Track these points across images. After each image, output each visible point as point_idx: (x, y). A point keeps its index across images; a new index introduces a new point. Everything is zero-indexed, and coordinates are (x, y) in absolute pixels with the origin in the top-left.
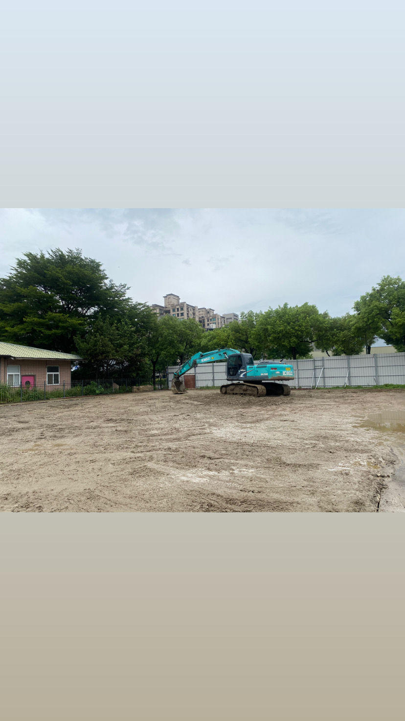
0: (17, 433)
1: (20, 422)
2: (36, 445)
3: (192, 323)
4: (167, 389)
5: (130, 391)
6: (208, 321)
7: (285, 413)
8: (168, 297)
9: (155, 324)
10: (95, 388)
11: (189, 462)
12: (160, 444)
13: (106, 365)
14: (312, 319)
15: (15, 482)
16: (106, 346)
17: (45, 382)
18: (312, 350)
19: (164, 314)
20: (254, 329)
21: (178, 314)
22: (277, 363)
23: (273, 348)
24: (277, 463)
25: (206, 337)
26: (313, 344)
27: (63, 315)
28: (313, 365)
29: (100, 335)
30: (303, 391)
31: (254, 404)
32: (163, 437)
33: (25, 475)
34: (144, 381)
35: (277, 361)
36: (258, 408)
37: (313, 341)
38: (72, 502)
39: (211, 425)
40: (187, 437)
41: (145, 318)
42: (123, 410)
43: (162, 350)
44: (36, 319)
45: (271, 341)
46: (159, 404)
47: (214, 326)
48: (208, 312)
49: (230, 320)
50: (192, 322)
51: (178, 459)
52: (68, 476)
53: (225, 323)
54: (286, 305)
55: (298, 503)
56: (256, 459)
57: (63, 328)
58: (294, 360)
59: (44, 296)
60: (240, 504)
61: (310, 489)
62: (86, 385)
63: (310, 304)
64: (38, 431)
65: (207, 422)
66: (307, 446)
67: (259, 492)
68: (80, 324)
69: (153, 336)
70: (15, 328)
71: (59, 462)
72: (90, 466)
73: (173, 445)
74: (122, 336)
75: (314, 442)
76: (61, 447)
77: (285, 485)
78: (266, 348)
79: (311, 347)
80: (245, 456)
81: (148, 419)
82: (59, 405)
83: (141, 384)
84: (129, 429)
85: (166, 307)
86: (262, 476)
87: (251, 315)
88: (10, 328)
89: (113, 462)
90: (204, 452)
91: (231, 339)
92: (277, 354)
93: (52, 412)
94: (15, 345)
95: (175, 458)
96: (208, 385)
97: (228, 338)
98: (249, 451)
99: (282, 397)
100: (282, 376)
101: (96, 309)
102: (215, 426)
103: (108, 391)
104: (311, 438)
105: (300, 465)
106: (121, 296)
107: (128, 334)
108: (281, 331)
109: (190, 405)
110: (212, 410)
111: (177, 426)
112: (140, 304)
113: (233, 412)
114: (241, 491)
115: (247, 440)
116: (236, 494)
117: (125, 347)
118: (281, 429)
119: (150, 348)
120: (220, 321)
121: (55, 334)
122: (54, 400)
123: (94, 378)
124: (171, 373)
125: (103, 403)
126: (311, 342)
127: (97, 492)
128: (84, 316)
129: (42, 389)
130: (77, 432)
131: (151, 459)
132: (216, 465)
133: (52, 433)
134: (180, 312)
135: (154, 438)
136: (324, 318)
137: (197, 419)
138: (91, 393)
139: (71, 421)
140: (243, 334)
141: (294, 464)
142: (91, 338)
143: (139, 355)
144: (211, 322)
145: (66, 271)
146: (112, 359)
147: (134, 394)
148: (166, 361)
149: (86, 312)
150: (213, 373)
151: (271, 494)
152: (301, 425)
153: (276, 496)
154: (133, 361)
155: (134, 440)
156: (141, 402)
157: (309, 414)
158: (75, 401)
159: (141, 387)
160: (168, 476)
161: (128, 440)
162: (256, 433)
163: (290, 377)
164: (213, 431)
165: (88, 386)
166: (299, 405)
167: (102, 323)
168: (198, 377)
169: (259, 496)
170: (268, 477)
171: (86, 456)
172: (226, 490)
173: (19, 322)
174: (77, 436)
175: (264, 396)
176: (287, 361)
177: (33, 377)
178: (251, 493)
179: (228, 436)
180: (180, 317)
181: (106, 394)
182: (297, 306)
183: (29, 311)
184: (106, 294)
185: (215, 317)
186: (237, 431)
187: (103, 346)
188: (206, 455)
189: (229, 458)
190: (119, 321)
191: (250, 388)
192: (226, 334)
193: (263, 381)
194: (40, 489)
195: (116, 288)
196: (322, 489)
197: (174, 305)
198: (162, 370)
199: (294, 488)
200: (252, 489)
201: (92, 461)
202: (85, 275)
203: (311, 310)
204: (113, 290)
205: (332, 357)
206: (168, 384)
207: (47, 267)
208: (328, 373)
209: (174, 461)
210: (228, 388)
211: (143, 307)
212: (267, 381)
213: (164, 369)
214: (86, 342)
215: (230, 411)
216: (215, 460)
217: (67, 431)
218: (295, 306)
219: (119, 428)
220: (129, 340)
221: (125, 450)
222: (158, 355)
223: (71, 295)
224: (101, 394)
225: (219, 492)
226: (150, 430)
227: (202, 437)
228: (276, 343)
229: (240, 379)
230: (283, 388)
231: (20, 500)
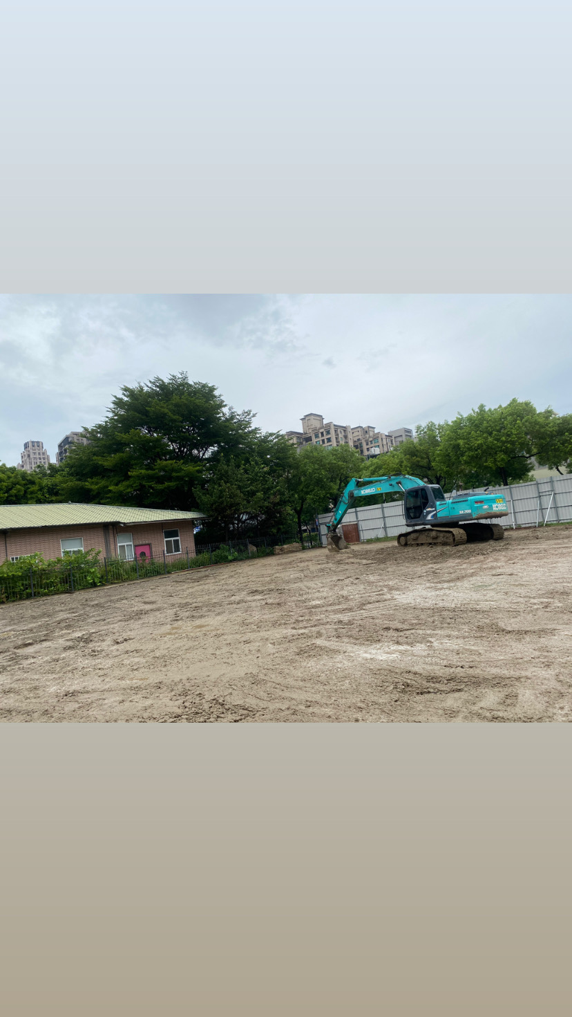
0: (147, 615)
1: (145, 603)
2: (173, 629)
3: (346, 451)
4: (320, 546)
5: (271, 554)
6: (367, 444)
7: (499, 564)
8: (307, 419)
9: (294, 459)
10: (227, 554)
11: (370, 636)
12: (326, 616)
13: (236, 522)
14: (526, 421)
15: (164, 669)
16: (234, 496)
17: (164, 551)
18: (532, 468)
19: (304, 443)
20: (439, 448)
21: (323, 441)
22: (480, 493)
23: (470, 472)
24: (491, 630)
25: (368, 468)
26: (533, 459)
27: (176, 462)
28: (537, 492)
29: (226, 483)
30: (523, 531)
31: (450, 556)
32: (329, 608)
33: (172, 661)
34: (287, 538)
35: (478, 491)
36: (457, 561)
37: (533, 455)
38: (235, 688)
39: (391, 589)
40: (362, 606)
41: (279, 452)
42: (268, 579)
43: (307, 493)
44: (143, 471)
45: (466, 462)
46: (314, 567)
47: (377, 451)
48: (366, 431)
49: (400, 439)
50: (345, 448)
51: (354, 632)
52: (222, 660)
53: (392, 444)
54: (482, 407)
55: (528, 678)
56: (461, 627)
57: (178, 478)
58: (505, 487)
59: (149, 441)
60: (446, 682)
61: (544, 660)
62: (215, 550)
63: (521, 400)
64: (171, 612)
65: (385, 586)
66: (535, 607)
67: (471, 667)
68: (199, 471)
69: (294, 476)
70: (120, 486)
71: (207, 645)
72: (247, 647)
73: (345, 617)
74: (253, 480)
75: (546, 600)
76: (204, 629)
77: (507, 657)
78: (460, 473)
79: (530, 463)
80: (446, 625)
81: (304, 588)
82: (186, 579)
83: (284, 543)
84: (283, 601)
85: (306, 433)
86: (473, 648)
87: (431, 427)
88: (114, 487)
89: (272, 642)
90: (387, 623)
91: (406, 466)
92: (478, 481)
93: (179, 588)
94: (123, 508)
95: (350, 633)
96: (379, 537)
97: (401, 466)
98: (451, 618)
99: (492, 542)
100: (493, 512)
101: (216, 449)
102: (397, 589)
103: (243, 556)
104: (540, 596)
105: (526, 632)
106: (245, 428)
107: (261, 477)
108: (480, 446)
109: (356, 566)
110: (389, 569)
111: (345, 593)
112: (271, 435)
113: (420, 569)
114: (445, 666)
115: (447, 605)
116: (439, 671)
117: (258, 494)
118: (494, 586)
119: (291, 492)
120: (385, 443)
121: (169, 487)
122: (177, 574)
123: (223, 540)
124: (322, 524)
125: (240, 571)
126: (529, 457)
127: (261, 676)
128: (202, 460)
129: (161, 560)
130: (218, 609)
131: (319, 635)
132: (406, 638)
133: (188, 613)
134: (325, 437)
135: (317, 610)
136: (547, 418)
137: (370, 583)
138: (222, 561)
139: (207, 597)
140: (422, 458)
141: (518, 631)
142: (214, 488)
143: (278, 503)
144: (372, 445)
145: (172, 404)
146: (243, 513)
147: (277, 557)
148: (313, 509)
149: (204, 454)
150: (384, 517)
151: (488, 669)
152: (524, 579)
153: (494, 671)
154: (270, 512)
155: (291, 613)
156: (289, 566)
157: (537, 563)
158: (203, 572)
159: (285, 546)
160: (346, 654)
161: (283, 614)
162: (457, 595)
163: (503, 512)
164: (396, 597)
165: (217, 551)
166: (519, 552)
167: (225, 467)
168: (363, 526)
169: (471, 671)
170: (481, 649)
171: (238, 636)
172: (425, 666)
173: (123, 478)
174: (219, 614)
175: (464, 544)
176: (494, 489)
177: (148, 547)
178: (459, 668)
179: (418, 601)
180: (326, 444)
181: (241, 560)
182: (500, 406)
183: (133, 462)
184: (226, 427)
185: (376, 437)
186: (430, 594)
187: (230, 497)
188: (391, 626)
189: (423, 628)
190: (247, 461)
191: (442, 535)
192: (397, 461)
193: (460, 523)
194: (194, 676)
195: (238, 417)
196: (561, 660)
197: (317, 429)
198: (309, 520)
199: (520, 661)
200: (460, 664)
201: (246, 642)
202: (197, 405)
203: (524, 409)
204: (235, 421)
205: (566, 476)
206: (320, 540)
207: (148, 403)
208: (562, 501)
209: (350, 637)
210: (408, 537)
211: (275, 438)
212: (466, 522)
213: (312, 519)
214: (208, 494)
215: (416, 569)
216: (405, 632)
217: (205, 609)
218: (497, 407)
219: (270, 601)
220: (263, 484)
221: (284, 626)
222: (303, 500)
223: (182, 434)
224: (235, 560)
225: (416, 669)
226: (309, 600)
227: (381, 605)
228: (473, 465)
229: (427, 522)
230: (491, 530)
231: (175, 688)
